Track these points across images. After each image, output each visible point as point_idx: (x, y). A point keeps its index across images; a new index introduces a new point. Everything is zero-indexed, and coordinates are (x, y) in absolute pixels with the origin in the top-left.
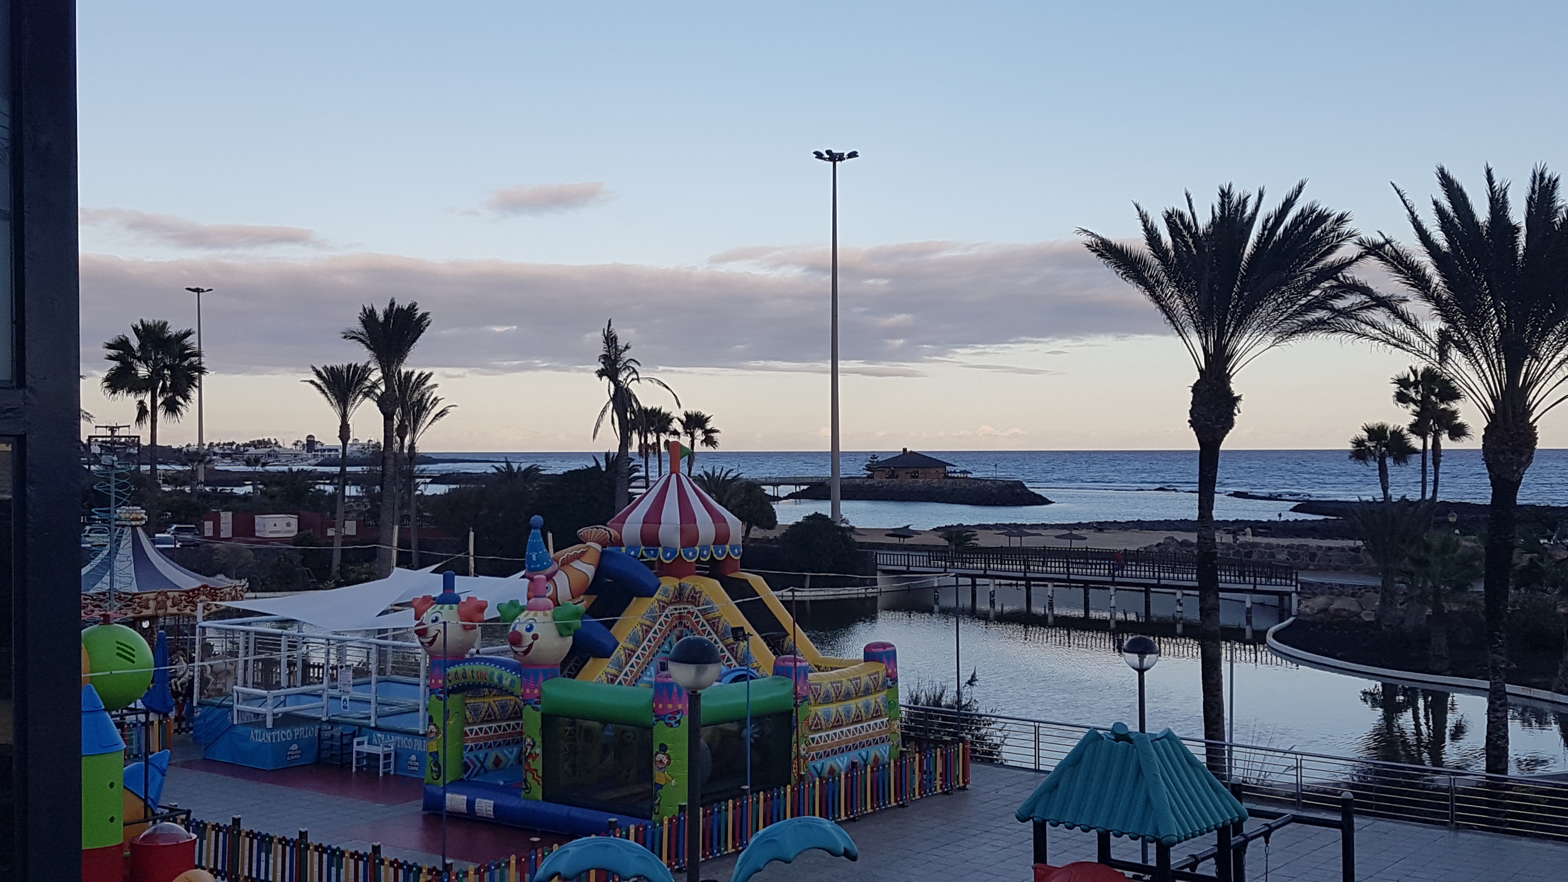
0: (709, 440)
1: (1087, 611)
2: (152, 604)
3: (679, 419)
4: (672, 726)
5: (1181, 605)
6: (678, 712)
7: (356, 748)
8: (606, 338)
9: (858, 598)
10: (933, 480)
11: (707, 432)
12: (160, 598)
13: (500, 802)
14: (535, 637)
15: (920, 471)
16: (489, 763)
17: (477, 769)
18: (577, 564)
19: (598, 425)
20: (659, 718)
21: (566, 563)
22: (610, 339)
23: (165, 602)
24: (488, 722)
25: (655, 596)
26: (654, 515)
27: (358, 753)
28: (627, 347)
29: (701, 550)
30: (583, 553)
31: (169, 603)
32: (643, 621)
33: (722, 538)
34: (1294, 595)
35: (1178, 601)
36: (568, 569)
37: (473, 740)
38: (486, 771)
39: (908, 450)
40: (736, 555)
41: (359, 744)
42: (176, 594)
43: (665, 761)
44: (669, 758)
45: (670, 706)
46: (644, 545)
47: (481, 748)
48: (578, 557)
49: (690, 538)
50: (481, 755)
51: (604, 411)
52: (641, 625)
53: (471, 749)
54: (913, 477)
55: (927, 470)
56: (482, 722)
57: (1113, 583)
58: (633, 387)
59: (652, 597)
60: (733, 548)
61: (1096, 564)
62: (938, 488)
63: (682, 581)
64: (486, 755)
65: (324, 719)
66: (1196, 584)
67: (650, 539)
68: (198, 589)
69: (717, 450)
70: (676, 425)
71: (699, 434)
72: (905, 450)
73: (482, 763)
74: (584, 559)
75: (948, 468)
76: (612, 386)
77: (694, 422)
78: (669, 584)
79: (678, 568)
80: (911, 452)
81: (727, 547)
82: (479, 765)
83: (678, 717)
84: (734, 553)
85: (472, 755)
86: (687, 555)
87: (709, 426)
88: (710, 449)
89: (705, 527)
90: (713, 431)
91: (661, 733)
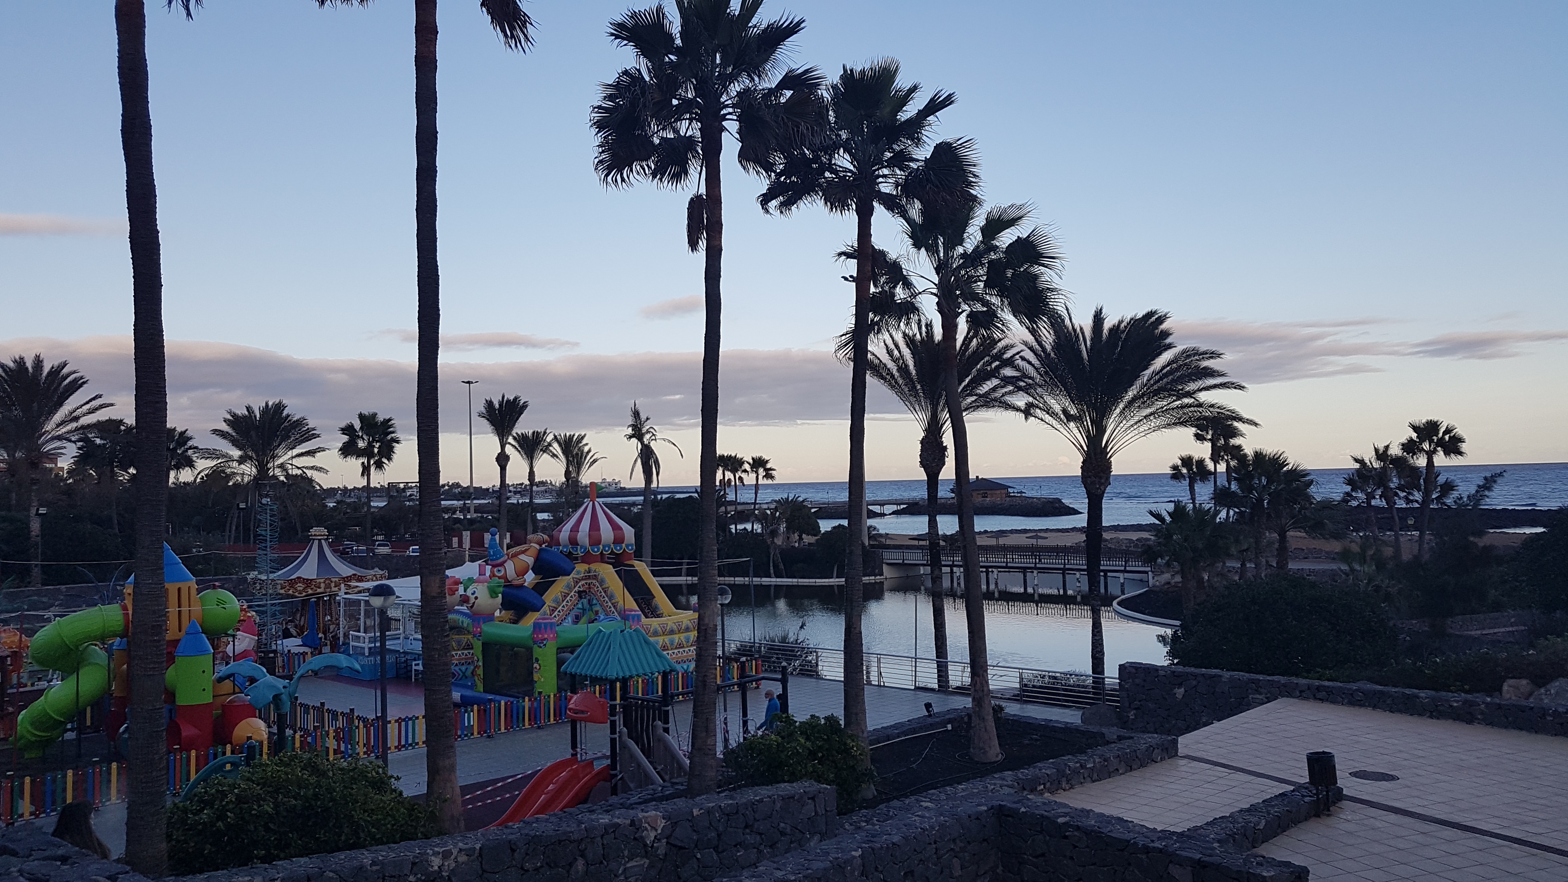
0: (768, 475)
1: (1025, 589)
2: (322, 585)
3: (747, 462)
4: (541, 647)
5: (1079, 582)
6: (544, 639)
7: (414, 667)
8: (634, 414)
9: (869, 583)
10: (995, 498)
11: (767, 470)
12: (327, 582)
13: (464, 693)
14: (476, 598)
15: (989, 492)
16: (469, 673)
17: (460, 677)
18: (522, 557)
19: (632, 470)
20: (535, 643)
21: (515, 555)
22: (636, 414)
23: (330, 584)
24: (467, 649)
25: (572, 575)
26: (575, 528)
27: (415, 670)
28: (648, 419)
29: (604, 547)
30: (526, 550)
31: (333, 585)
32: (562, 590)
33: (619, 540)
34: (1150, 573)
35: (1078, 579)
36: (515, 559)
37: (457, 660)
38: (466, 677)
39: (980, 477)
40: (631, 550)
41: (415, 665)
42: (337, 579)
43: (538, 667)
44: (540, 666)
45: (540, 636)
46: (571, 544)
47: (463, 664)
48: (523, 552)
49: (595, 540)
50: (463, 668)
51: (636, 461)
52: (561, 592)
53: (456, 665)
54: (983, 497)
55: (993, 492)
56: (464, 649)
57: (1036, 568)
58: (653, 445)
59: (569, 575)
60: (627, 546)
61: (1026, 556)
62: (1001, 504)
63: (590, 566)
64: (467, 669)
65: (401, 651)
66: (1085, 567)
67: (573, 542)
68: (350, 576)
69: (775, 482)
70: (747, 467)
71: (761, 471)
72: (977, 477)
73: (464, 673)
74: (528, 553)
75: (1010, 490)
76: (639, 444)
77: (759, 463)
78: (581, 568)
79: (587, 558)
80: (982, 479)
81: (624, 545)
82: (461, 674)
83: (545, 642)
84: (628, 549)
85: (457, 668)
86: (593, 550)
87: (768, 466)
88: (770, 482)
89: (606, 532)
90: (771, 469)
91: (537, 652)
